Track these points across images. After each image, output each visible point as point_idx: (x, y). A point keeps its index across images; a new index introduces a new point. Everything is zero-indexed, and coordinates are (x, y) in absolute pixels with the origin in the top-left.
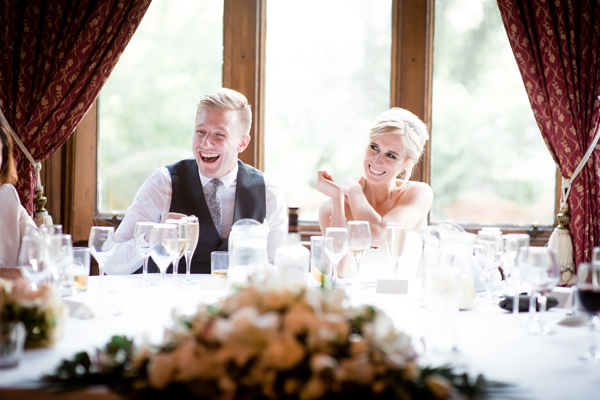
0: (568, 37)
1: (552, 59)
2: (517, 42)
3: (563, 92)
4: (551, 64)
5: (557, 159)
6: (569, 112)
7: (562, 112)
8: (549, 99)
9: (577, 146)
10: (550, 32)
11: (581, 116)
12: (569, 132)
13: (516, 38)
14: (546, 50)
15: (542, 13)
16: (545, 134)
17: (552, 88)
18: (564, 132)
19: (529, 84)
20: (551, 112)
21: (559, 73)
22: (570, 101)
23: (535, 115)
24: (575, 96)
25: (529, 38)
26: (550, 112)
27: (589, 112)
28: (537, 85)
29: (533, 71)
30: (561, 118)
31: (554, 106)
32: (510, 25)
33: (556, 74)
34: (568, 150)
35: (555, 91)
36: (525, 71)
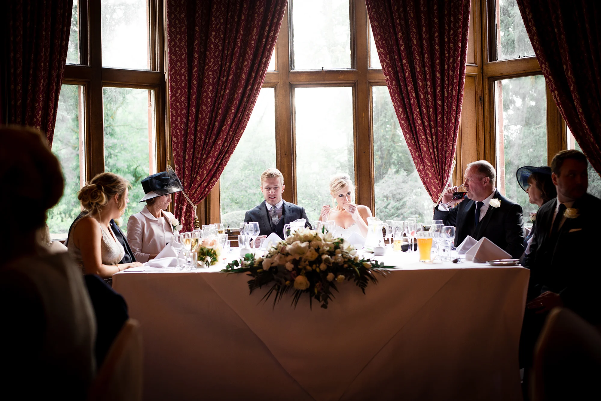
0: (432, 138)
1: (425, 149)
2: (409, 142)
3: (431, 164)
4: (424, 151)
5: (430, 194)
6: (434, 173)
7: (431, 172)
8: (425, 167)
9: (439, 188)
10: (423, 137)
11: (440, 174)
12: (434, 182)
13: (409, 140)
14: (422, 145)
15: (419, 129)
16: (424, 183)
17: (426, 162)
18: (432, 182)
19: (416, 161)
20: (426, 173)
22: (434, 168)
23: (419, 175)
24: (436, 165)
25: (415, 140)
26: (425, 173)
27: (443, 172)
28: (419, 161)
29: (417, 155)
30: (430, 176)
31: (427, 170)
32: (406, 134)
33: (427, 155)
34: (434, 190)
35: (427, 164)
36: (413, 155)
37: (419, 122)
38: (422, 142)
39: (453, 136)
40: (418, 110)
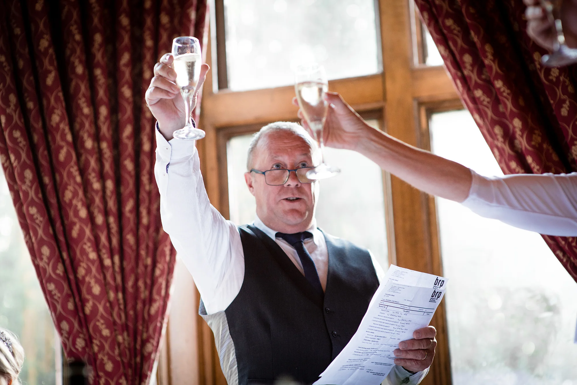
0: (113, 263)
1: (96, 290)
2: (49, 270)
3: (111, 333)
4: (94, 297)
6: (118, 359)
7: (111, 358)
8: (92, 343)
10: (93, 255)
13: (48, 264)
15: (82, 232)
17: (96, 328)
19: (65, 325)
20: (95, 360)
21: (105, 308)
22: (119, 344)
25: (64, 264)
26: (93, 360)
28: (76, 325)
29: (70, 306)
30: (109, 367)
31: (99, 351)
33: (101, 309)
35: (100, 332)
36: (59, 307)
37: (83, 213)
38: (88, 271)
40: (78, 179)
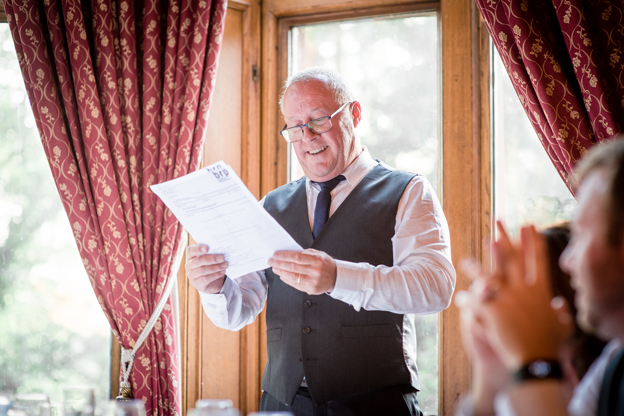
0: (128, 164)
1: (108, 191)
2: (61, 170)
3: (122, 235)
4: (105, 198)
5: (115, 325)
6: (131, 261)
7: (121, 260)
8: (103, 244)
9: (141, 305)
10: (105, 156)
11: (145, 266)
12: (130, 288)
13: (60, 164)
14: (99, 180)
15: (94, 132)
16: (99, 292)
17: (107, 229)
18: (124, 288)
19: (77, 225)
20: (107, 262)
21: (116, 209)
22: (131, 247)
23: (85, 266)
24: (138, 241)
25: (77, 164)
26: (105, 261)
27: (155, 262)
28: (88, 226)
29: (82, 207)
30: (120, 269)
31: (110, 253)
32: (52, 147)
33: (112, 211)
34: (129, 311)
35: (111, 234)
36: (71, 208)
37: (96, 113)
38: (100, 172)
39: (187, 160)
40: (92, 78)
